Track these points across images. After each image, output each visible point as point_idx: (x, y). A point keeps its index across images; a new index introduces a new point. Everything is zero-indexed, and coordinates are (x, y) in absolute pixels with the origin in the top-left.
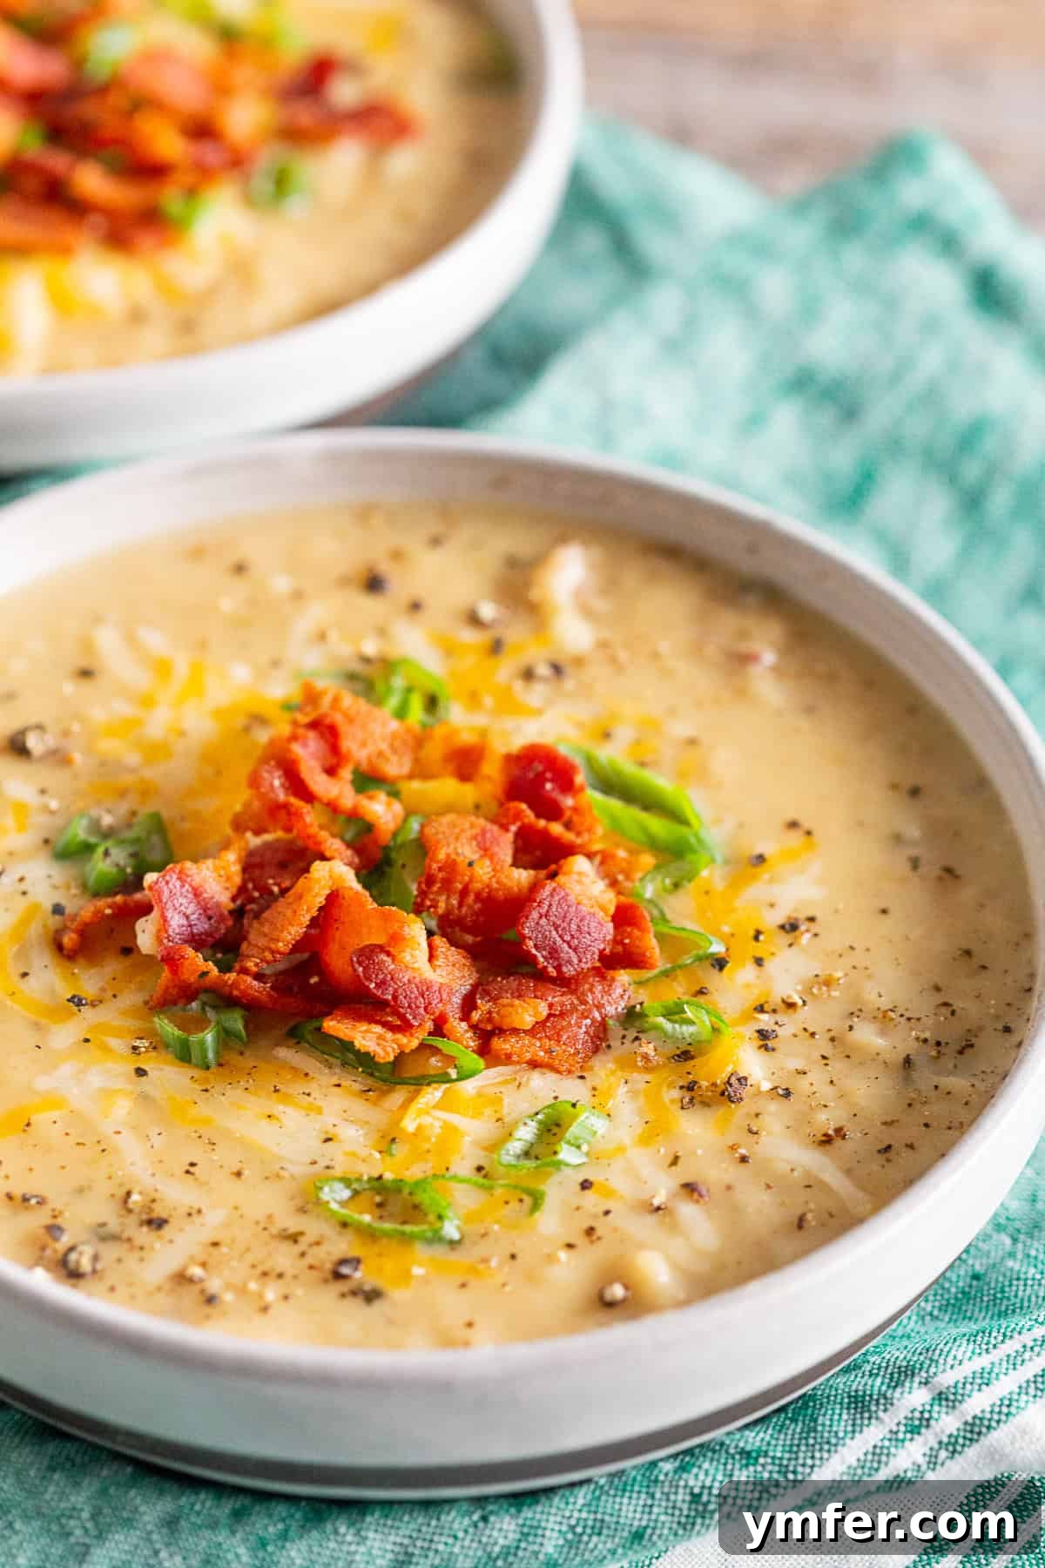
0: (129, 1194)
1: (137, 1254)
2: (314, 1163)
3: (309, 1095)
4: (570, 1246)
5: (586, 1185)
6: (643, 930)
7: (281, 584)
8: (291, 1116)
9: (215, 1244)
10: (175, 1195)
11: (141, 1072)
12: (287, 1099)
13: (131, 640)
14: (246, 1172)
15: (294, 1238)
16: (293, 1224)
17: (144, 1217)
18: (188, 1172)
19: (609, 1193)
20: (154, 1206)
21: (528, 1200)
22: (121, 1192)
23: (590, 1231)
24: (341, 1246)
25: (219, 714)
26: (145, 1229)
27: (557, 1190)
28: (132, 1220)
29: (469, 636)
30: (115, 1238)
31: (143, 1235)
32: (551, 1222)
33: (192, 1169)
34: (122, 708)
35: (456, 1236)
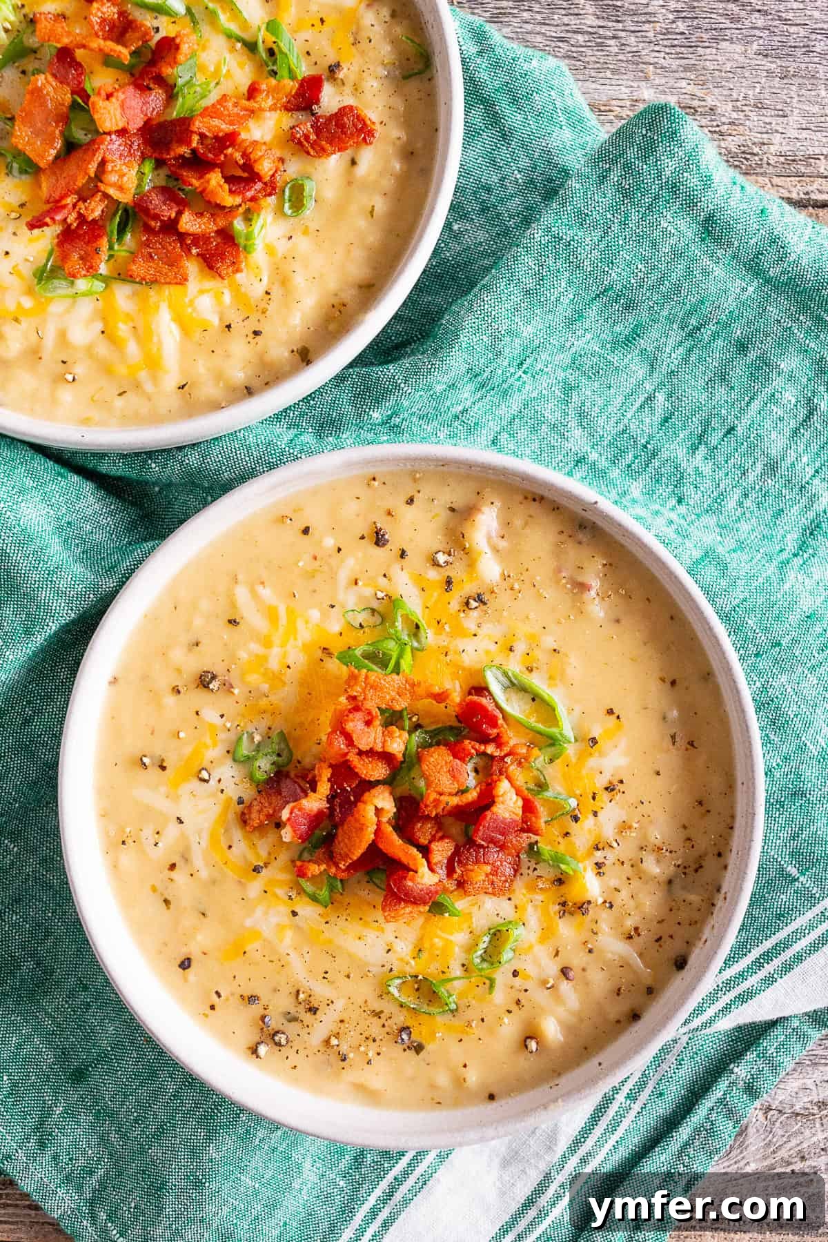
0: (298, 992)
1: (307, 1030)
2: (383, 966)
3: (377, 922)
4: (509, 1012)
5: (515, 974)
6: (537, 817)
7: (330, 542)
8: (371, 935)
9: (342, 1021)
10: (321, 991)
11: (294, 914)
12: (366, 924)
13: (253, 592)
14: (352, 975)
15: (378, 1015)
16: (377, 1005)
17: (307, 1006)
18: (324, 978)
19: (527, 977)
20: (311, 999)
21: (487, 982)
22: (294, 991)
23: (518, 1002)
24: (400, 1018)
25: (306, 647)
26: (308, 1014)
27: (502, 976)
28: (301, 1009)
29: (433, 575)
30: (295, 1019)
31: (308, 1018)
32: (500, 997)
33: (326, 976)
34: (255, 647)
35: (455, 1007)
